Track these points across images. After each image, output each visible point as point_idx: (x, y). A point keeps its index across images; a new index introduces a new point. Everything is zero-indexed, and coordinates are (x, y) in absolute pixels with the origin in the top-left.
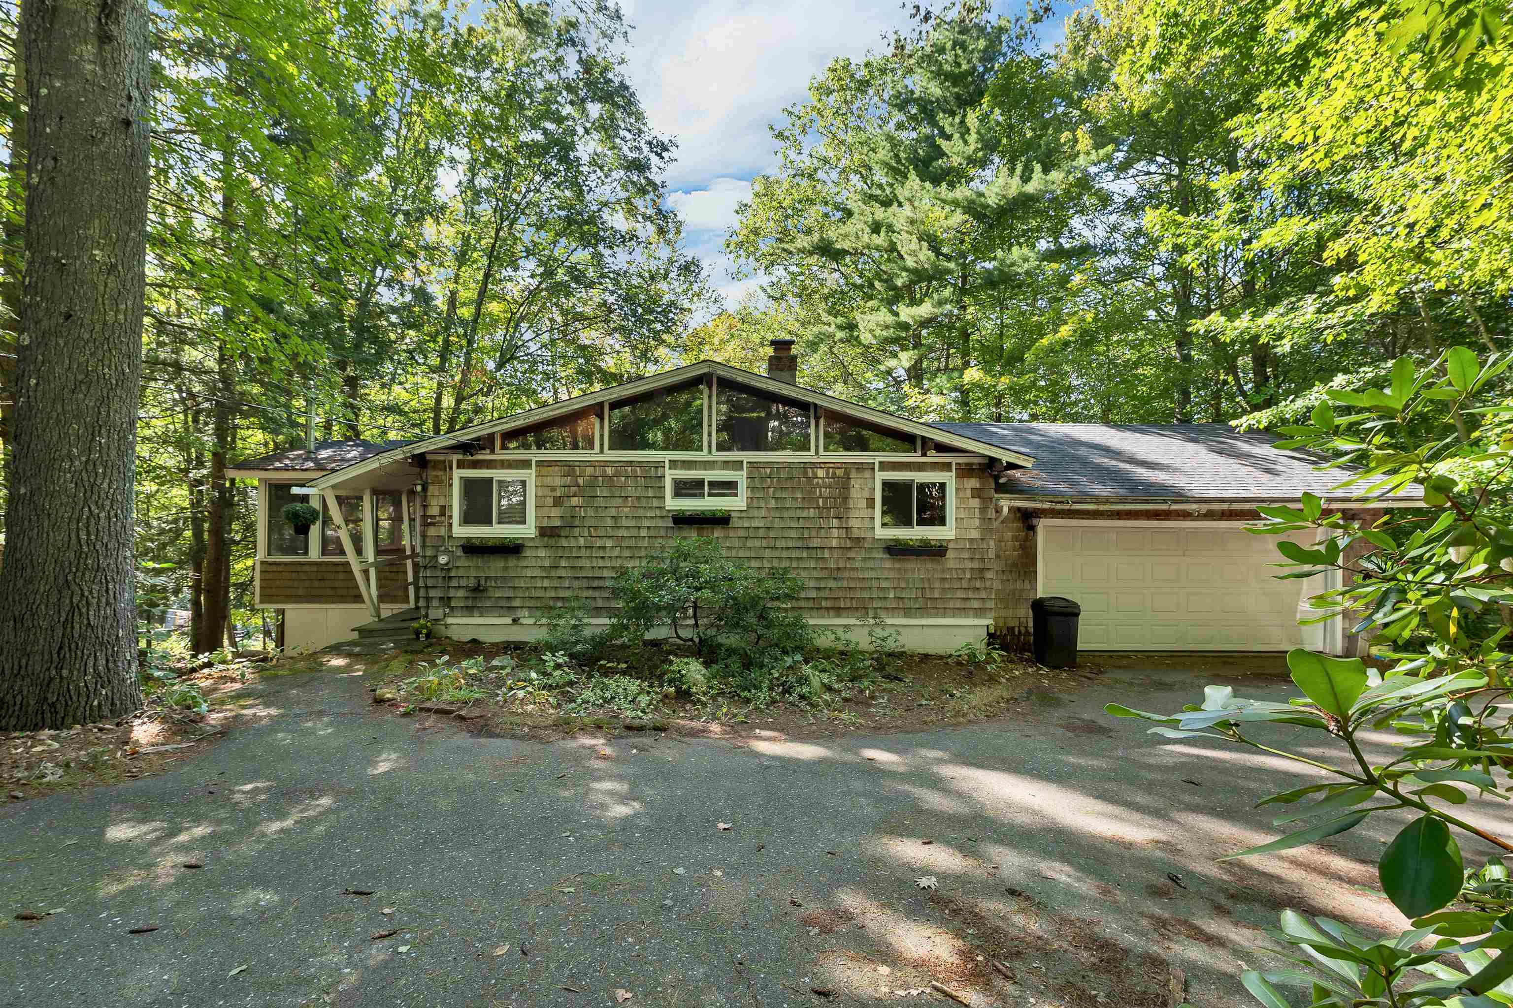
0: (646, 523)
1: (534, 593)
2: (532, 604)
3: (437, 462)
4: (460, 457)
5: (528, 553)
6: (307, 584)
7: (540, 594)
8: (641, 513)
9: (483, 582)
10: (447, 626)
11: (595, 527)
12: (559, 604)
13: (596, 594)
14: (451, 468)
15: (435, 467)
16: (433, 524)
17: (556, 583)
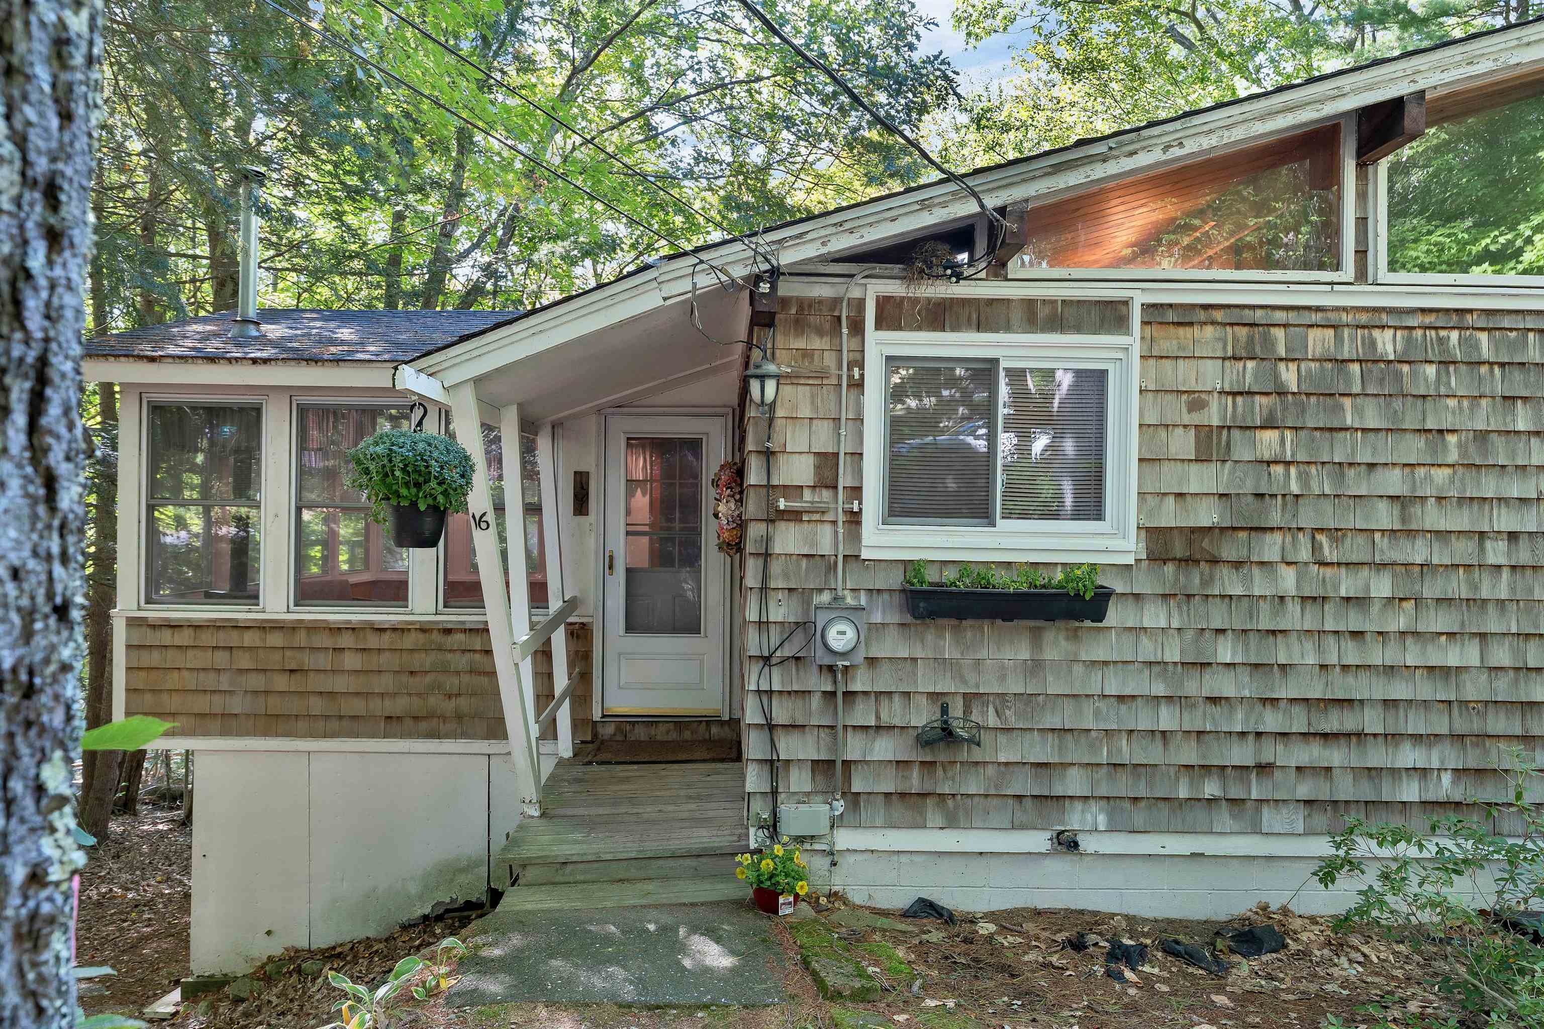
0: (1505, 521)
1: (1126, 752)
2: (1123, 786)
3: (805, 306)
4: (895, 288)
5: (1114, 616)
6: (256, 682)
7: (1154, 754)
8: (1489, 487)
9: (957, 710)
10: (833, 857)
11: (1336, 534)
12: (1211, 788)
13: (1335, 756)
14: (857, 328)
15: (799, 325)
16: (794, 516)
17: (1195, 721)
